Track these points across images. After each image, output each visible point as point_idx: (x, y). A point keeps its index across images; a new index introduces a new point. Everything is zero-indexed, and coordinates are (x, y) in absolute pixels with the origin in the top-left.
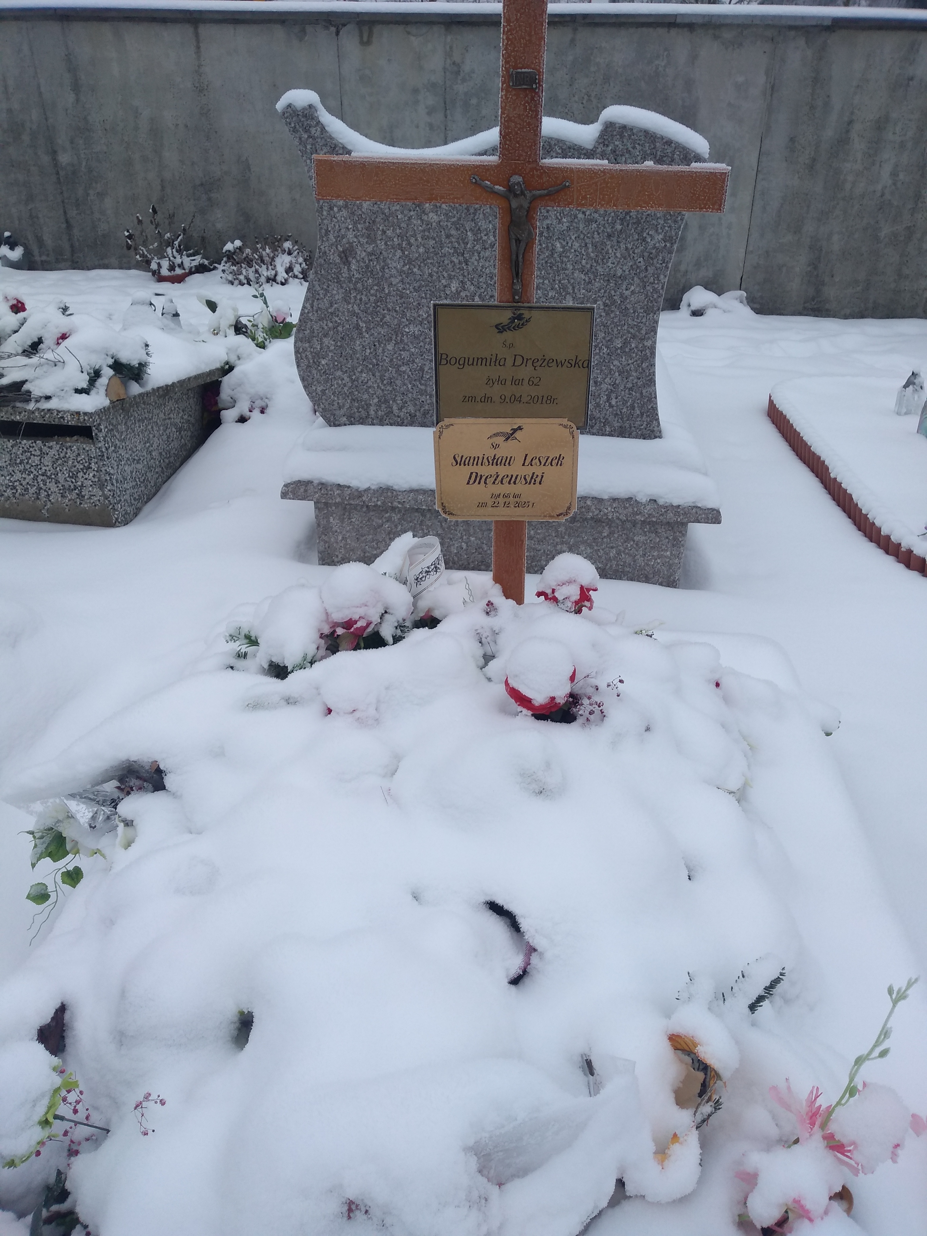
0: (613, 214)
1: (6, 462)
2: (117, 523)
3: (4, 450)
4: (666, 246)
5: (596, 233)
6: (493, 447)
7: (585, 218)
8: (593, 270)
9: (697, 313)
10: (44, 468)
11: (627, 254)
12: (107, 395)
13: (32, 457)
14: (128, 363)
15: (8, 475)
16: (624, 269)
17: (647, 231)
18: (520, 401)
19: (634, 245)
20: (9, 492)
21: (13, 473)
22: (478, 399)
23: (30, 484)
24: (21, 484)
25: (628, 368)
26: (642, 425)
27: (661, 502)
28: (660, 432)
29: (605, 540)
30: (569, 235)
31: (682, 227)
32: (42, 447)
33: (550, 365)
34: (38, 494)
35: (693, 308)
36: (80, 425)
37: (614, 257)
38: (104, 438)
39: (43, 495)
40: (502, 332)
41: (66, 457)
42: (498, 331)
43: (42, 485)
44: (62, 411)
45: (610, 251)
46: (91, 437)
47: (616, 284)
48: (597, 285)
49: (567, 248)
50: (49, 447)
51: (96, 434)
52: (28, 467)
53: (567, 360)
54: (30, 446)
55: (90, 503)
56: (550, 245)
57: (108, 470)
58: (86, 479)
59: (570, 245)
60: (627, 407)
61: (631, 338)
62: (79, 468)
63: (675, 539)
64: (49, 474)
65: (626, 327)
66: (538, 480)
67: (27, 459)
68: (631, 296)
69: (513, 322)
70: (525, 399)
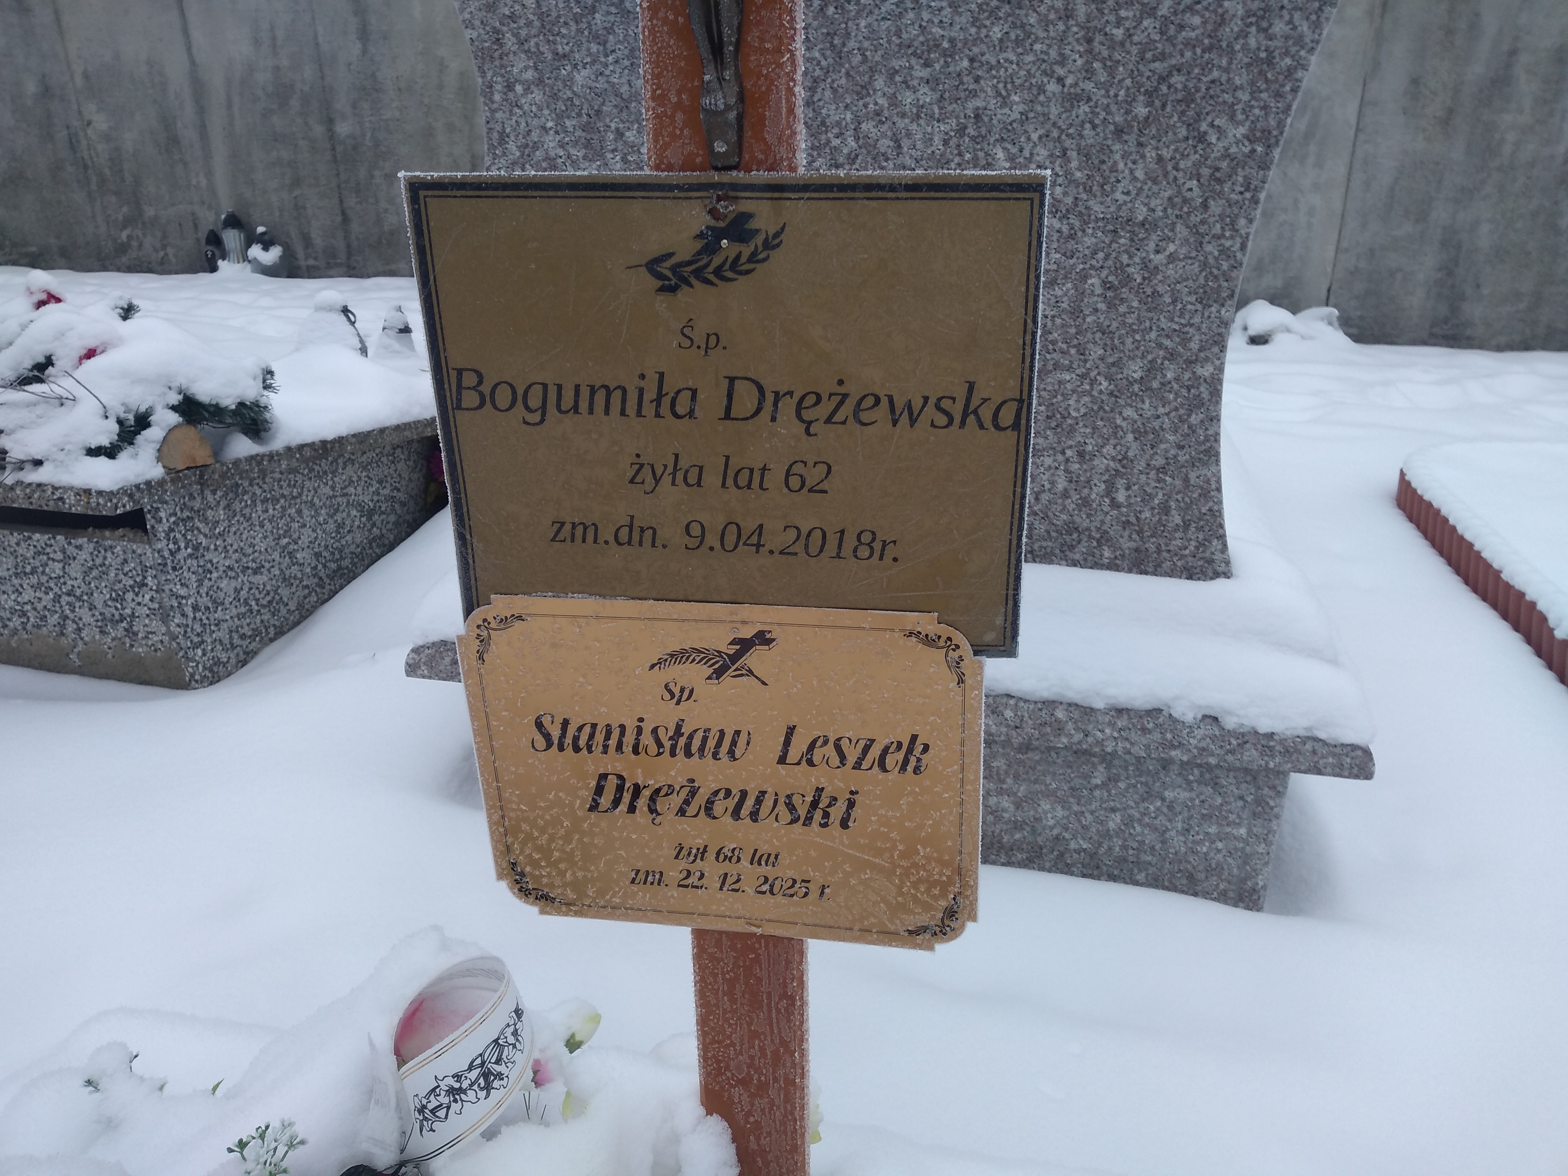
0: (1128, 82)
1: (8, 569)
2: (193, 683)
3: (4, 549)
4: (1253, 151)
5: (1088, 126)
6: (673, 695)
7: (1063, 92)
8: (1081, 208)
9: (1258, 340)
10: (70, 583)
11: (1160, 172)
12: (159, 459)
13: (50, 562)
14: (214, 402)
15: (13, 593)
16: (1152, 205)
17: (1209, 119)
18: (758, 546)
19: (1176, 150)
20: (16, 622)
21: (21, 590)
22: (607, 534)
23: (49, 610)
24: (35, 609)
25: (1156, 424)
26: (1186, 548)
27: (1230, 723)
28: (1228, 563)
29: (1097, 793)
30: (1026, 132)
31: (1294, 107)
32: (66, 546)
33: (865, 417)
34: (63, 626)
35: (1252, 332)
36: (90, 512)
37: (1129, 177)
38: (168, 535)
39: (70, 629)
40: (672, 289)
41: (104, 564)
42: (660, 283)
43: (68, 612)
44: (60, 488)
45: (1121, 166)
46: (145, 531)
47: (1132, 240)
48: (1089, 241)
49: (1021, 160)
50: (76, 547)
51: (153, 527)
52: (44, 579)
53: (932, 401)
54: (46, 544)
55: (146, 645)
56: (981, 154)
57: (174, 590)
58: (139, 604)
59: (1026, 153)
60: (1153, 508)
61: (1165, 358)
62: (128, 584)
63: (1259, 801)
64: (78, 592)
65: (1153, 335)
66: (837, 812)
67: (42, 566)
68: (1166, 265)
69: (711, 248)
70: (776, 539)
